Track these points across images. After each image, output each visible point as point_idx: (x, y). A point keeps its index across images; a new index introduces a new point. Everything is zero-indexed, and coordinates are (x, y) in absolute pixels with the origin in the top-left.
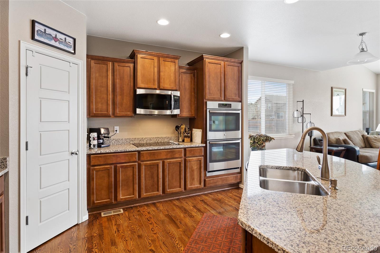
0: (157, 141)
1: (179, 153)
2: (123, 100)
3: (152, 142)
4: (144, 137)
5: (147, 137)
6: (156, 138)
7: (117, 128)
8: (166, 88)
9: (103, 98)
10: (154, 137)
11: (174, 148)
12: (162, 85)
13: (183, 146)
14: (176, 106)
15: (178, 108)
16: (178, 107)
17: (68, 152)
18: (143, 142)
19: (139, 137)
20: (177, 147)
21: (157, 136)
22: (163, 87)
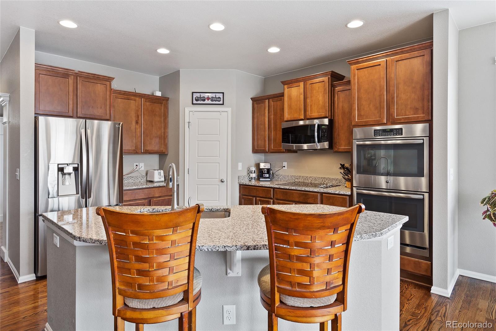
0: (323, 182)
1: (314, 199)
2: (276, 135)
3: (317, 182)
4: (309, 175)
5: (312, 176)
6: (322, 178)
7: (285, 164)
8: (312, 117)
9: (262, 135)
10: (320, 176)
11: (307, 190)
12: (309, 114)
13: (317, 190)
14: (323, 138)
15: (326, 141)
16: (326, 139)
17: (218, 179)
18: (308, 182)
19: (304, 176)
20: (310, 190)
21: (323, 177)
22: (310, 116)
